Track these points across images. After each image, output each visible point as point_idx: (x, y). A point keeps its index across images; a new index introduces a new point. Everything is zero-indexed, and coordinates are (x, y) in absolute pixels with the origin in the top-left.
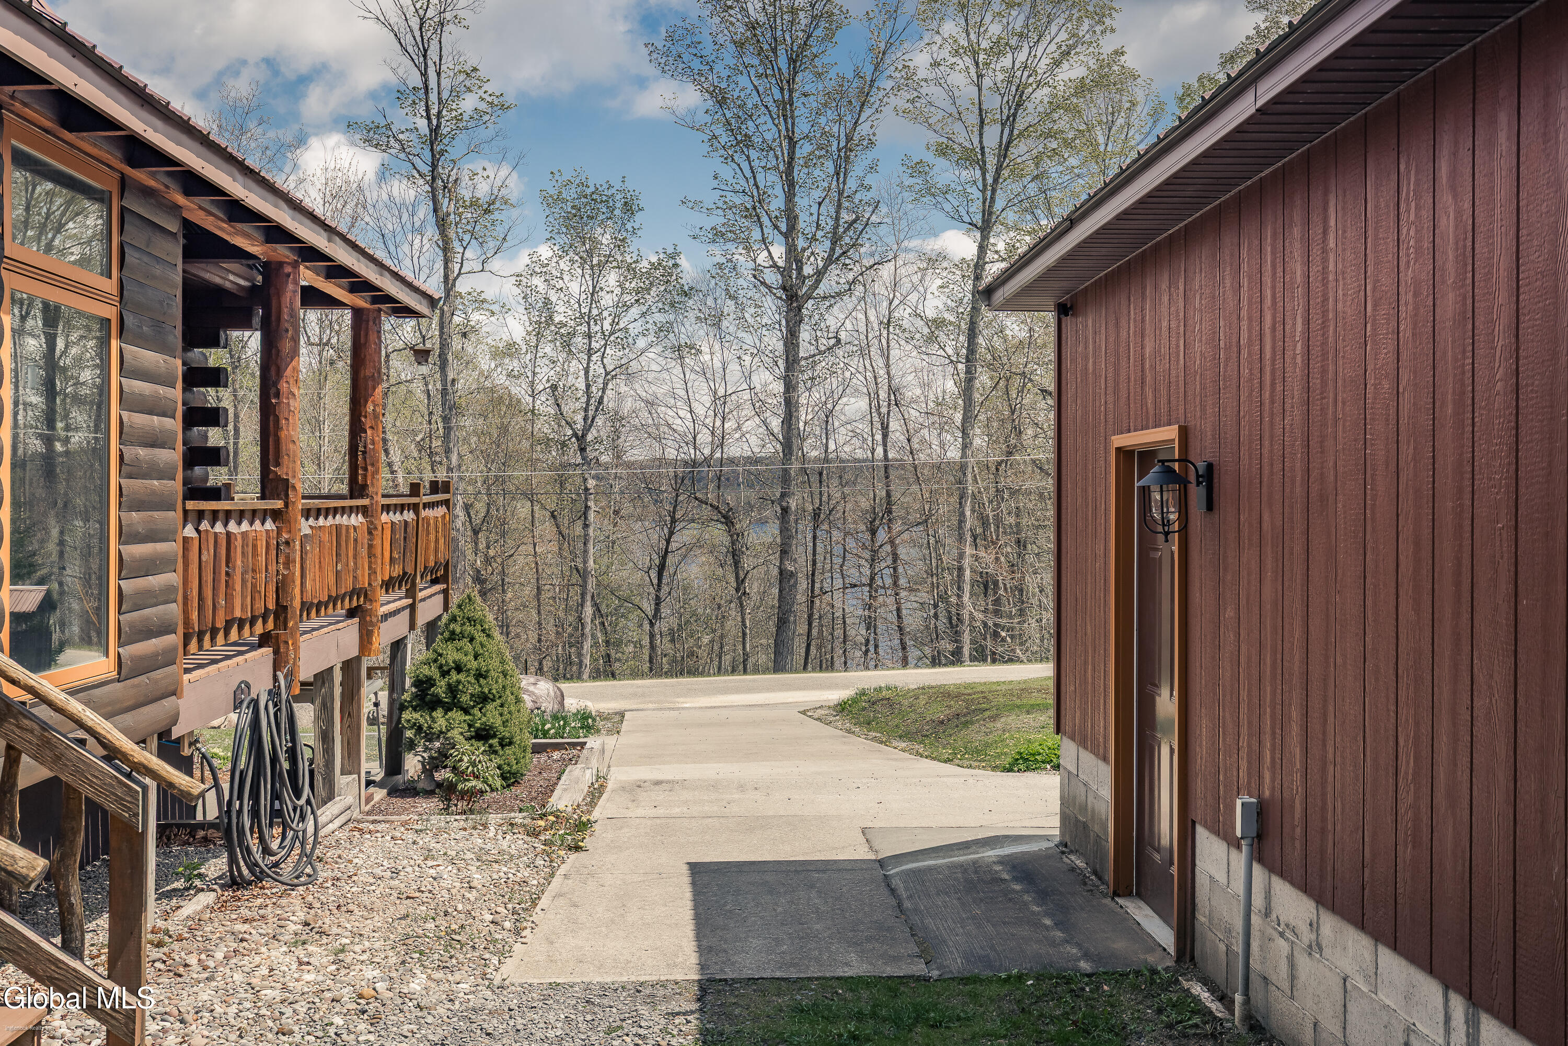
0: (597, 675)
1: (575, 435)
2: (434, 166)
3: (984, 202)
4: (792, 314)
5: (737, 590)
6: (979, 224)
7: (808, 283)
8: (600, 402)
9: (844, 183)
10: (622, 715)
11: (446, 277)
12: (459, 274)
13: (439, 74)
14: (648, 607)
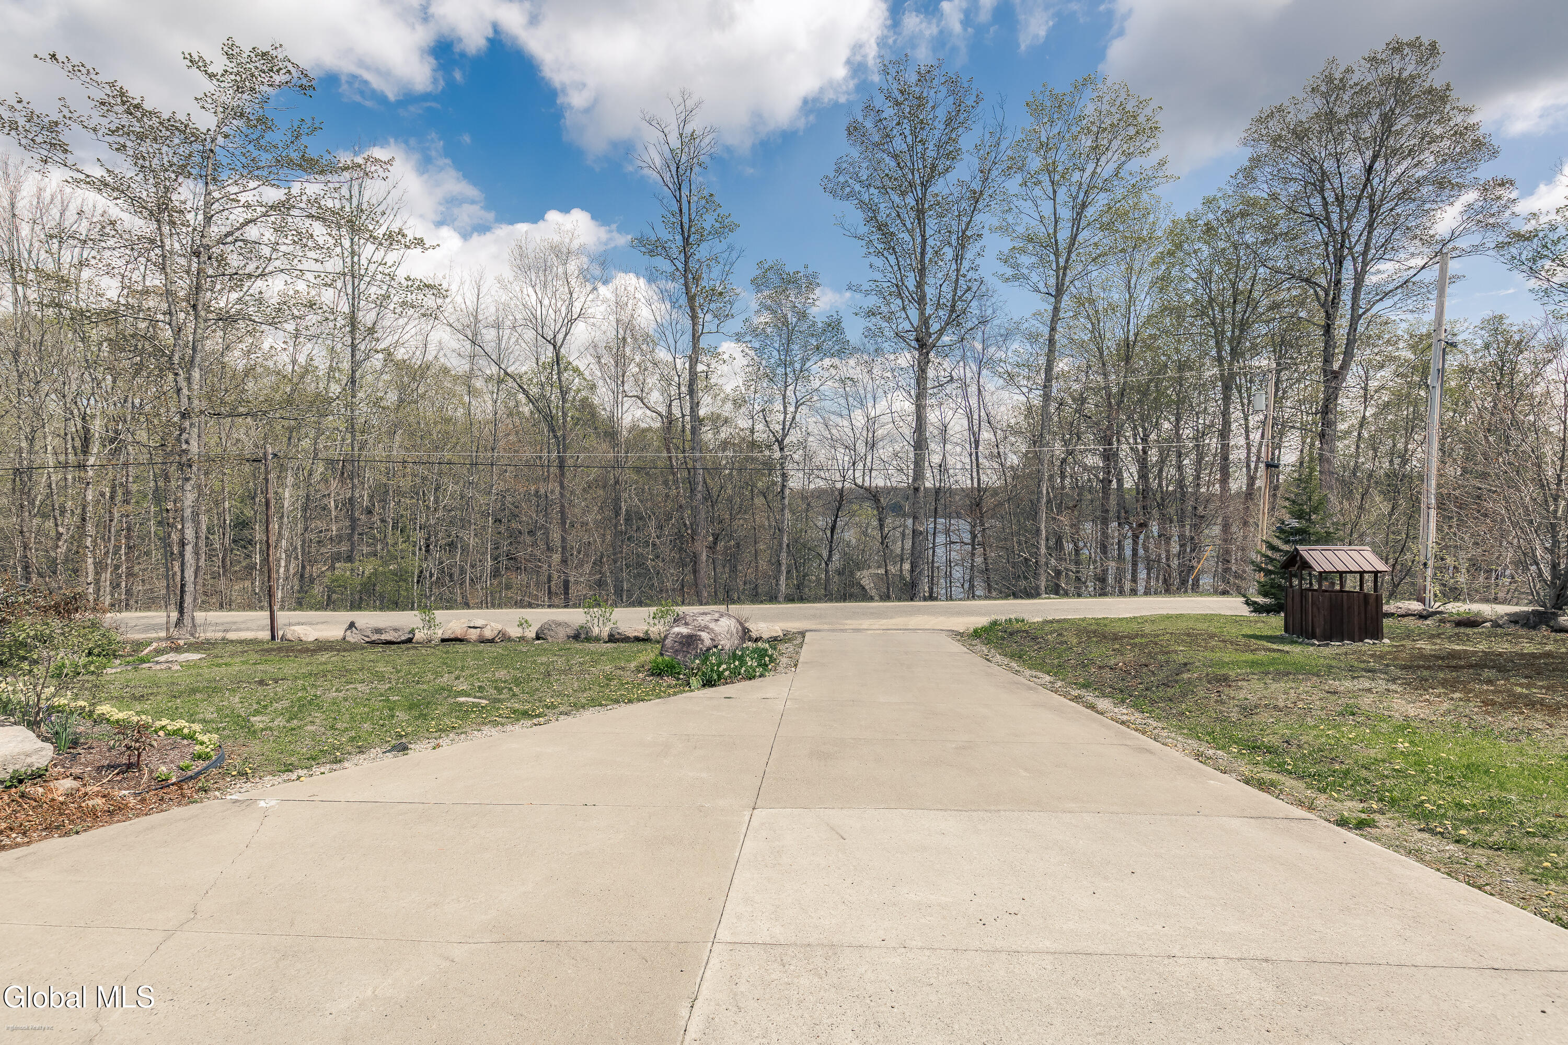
0: (790, 599)
1: (777, 440)
2: (686, 263)
3: (1058, 278)
4: (922, 357)
5: (882, 543)
6: (1054, 293)
7: (933, 337)
8: (794, 418)
9: (961, 264)
10: (803, 634)
11: (694, 335)
12: (702, 333)
13: (689, 202)
14: (825, 554)
